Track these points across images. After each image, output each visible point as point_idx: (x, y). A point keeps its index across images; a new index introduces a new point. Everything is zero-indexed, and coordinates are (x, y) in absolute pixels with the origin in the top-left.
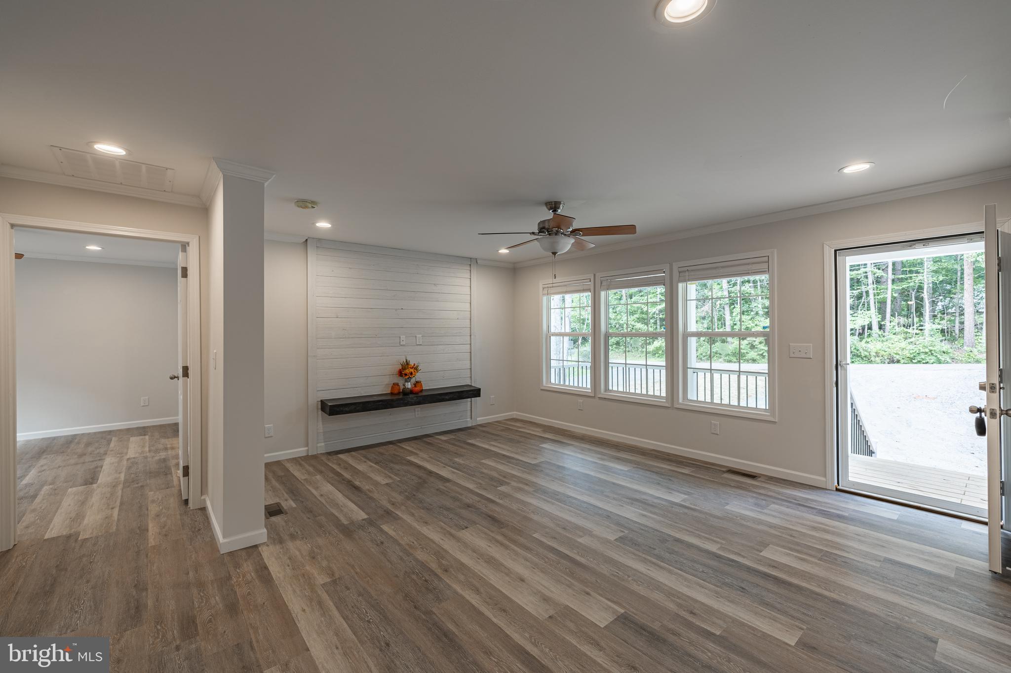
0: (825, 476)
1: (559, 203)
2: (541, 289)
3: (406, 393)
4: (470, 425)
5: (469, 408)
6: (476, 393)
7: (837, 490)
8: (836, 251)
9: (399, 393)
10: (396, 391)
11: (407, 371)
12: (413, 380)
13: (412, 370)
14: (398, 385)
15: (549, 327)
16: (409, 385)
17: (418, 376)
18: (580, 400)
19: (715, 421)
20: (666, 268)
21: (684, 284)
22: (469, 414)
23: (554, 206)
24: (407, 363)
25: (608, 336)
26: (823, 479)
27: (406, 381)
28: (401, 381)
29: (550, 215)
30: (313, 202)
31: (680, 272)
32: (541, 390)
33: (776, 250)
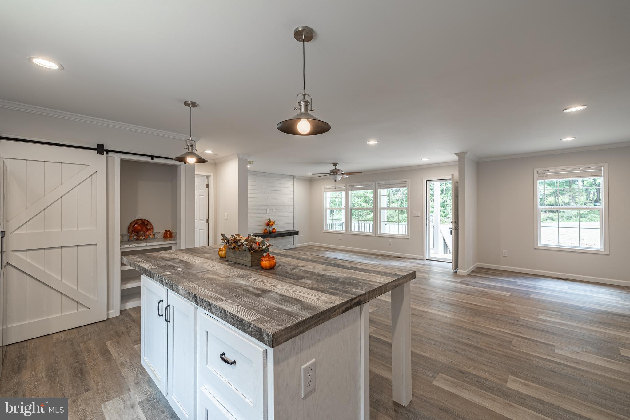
0: (423, 256)
1: (337, 164)
2: (323, 189)
3: (270, 232)
4: (293, 247)
5: (293, 240)
6: (297, 233)
7: (427, 260)
8: (427, 181)
9: (267, 233)
10: (266, 232)
11: (271, 224)
12: (272, 227)
13: (272, 223)
14: (266, 229)
15: (326, 205)
16: (271, 229)
17: (274, 226)
18: (340, 235)
19: (390, 240)
20: (374, 183)
21: (380, 190)
22: (293, 243)
23: (335, 165)
24: (270, 220)
25: (351, 209)
26: (422, 256)
27: (270, 228)
28: (268, 228)
29: (334, 167)
30: (253, 162)
31: (378, 185)
32: (323, 232)
33: (409, 180)
